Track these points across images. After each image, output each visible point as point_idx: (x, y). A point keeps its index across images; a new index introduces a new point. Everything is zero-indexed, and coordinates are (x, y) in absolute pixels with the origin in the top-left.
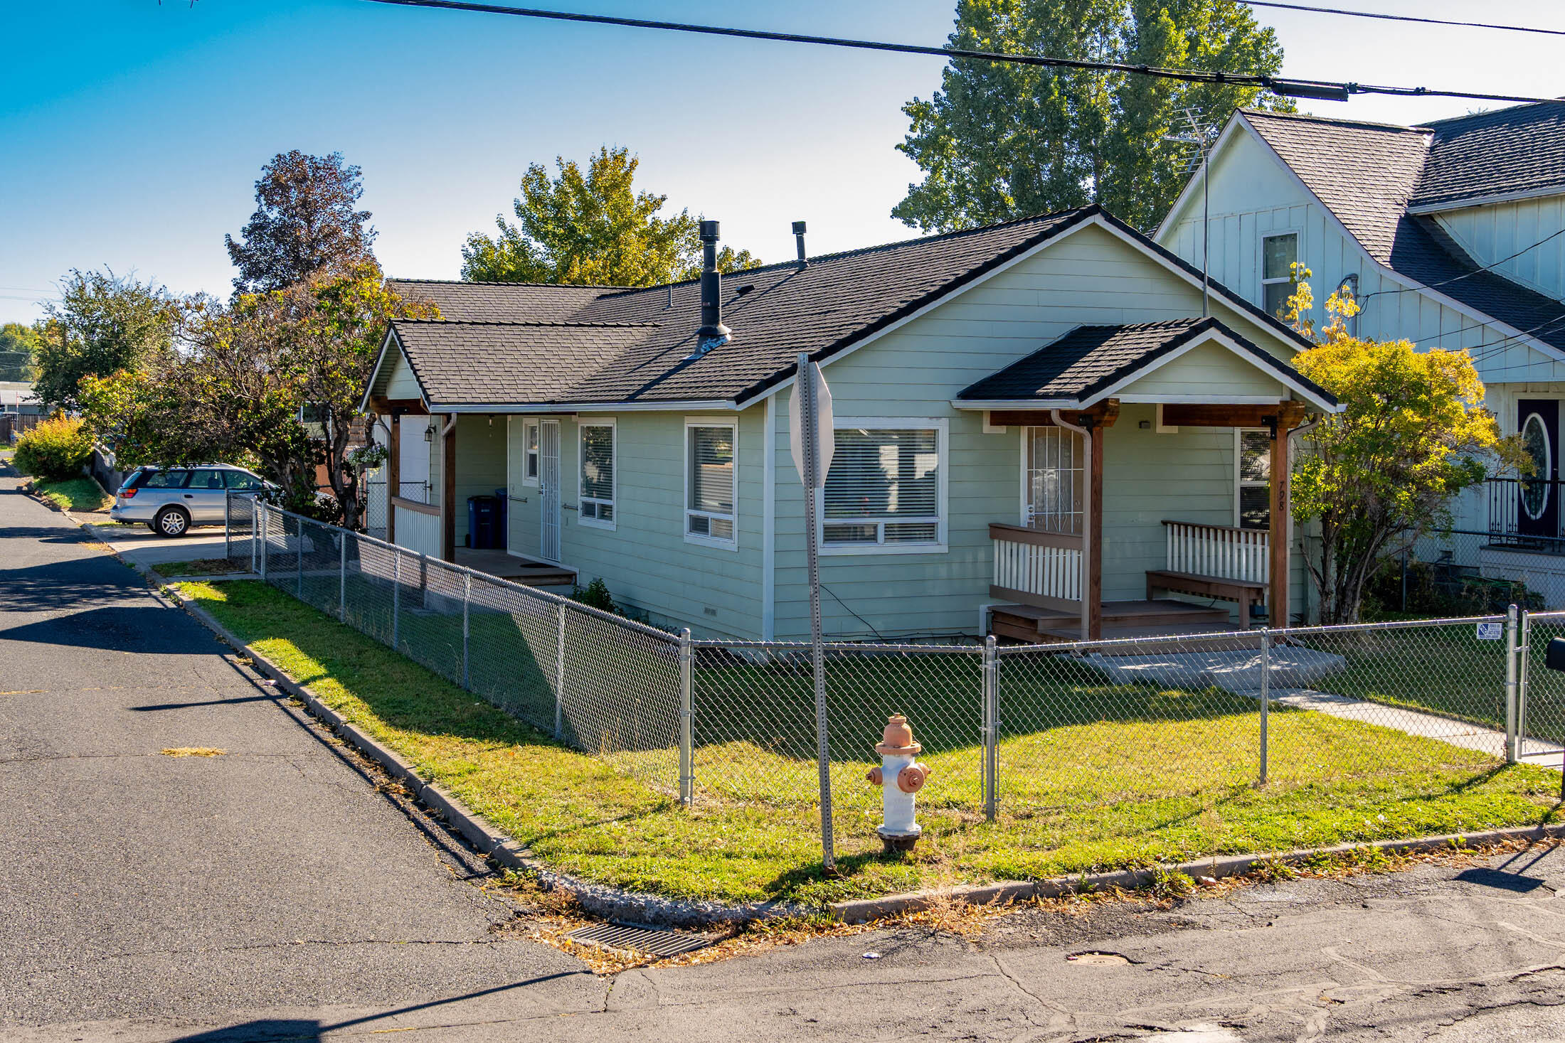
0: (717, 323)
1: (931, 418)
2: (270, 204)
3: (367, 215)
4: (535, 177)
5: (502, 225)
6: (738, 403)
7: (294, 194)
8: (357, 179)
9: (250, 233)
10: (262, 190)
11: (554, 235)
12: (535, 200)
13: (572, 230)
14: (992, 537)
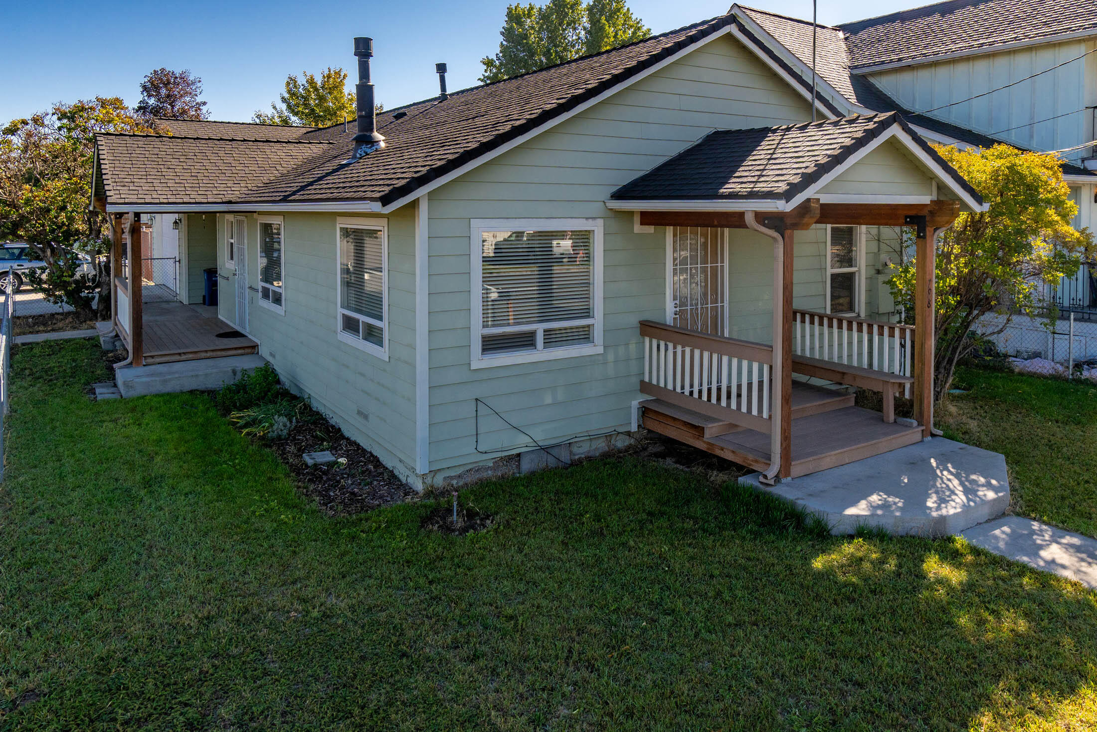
0: (372, 130)
1: (587, 219)
2: (149, 96)
3: (204, 103)
4: (292, 82)
5: (274, 108)
6: (384, 205)
7: (164, 91)
8: (199, 85)
9: (137, 111)
10: (145, 88)
11: (303, 113)
12: (292, 94)
13: (313, 110)
14: (643, 334)
